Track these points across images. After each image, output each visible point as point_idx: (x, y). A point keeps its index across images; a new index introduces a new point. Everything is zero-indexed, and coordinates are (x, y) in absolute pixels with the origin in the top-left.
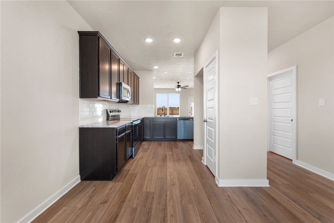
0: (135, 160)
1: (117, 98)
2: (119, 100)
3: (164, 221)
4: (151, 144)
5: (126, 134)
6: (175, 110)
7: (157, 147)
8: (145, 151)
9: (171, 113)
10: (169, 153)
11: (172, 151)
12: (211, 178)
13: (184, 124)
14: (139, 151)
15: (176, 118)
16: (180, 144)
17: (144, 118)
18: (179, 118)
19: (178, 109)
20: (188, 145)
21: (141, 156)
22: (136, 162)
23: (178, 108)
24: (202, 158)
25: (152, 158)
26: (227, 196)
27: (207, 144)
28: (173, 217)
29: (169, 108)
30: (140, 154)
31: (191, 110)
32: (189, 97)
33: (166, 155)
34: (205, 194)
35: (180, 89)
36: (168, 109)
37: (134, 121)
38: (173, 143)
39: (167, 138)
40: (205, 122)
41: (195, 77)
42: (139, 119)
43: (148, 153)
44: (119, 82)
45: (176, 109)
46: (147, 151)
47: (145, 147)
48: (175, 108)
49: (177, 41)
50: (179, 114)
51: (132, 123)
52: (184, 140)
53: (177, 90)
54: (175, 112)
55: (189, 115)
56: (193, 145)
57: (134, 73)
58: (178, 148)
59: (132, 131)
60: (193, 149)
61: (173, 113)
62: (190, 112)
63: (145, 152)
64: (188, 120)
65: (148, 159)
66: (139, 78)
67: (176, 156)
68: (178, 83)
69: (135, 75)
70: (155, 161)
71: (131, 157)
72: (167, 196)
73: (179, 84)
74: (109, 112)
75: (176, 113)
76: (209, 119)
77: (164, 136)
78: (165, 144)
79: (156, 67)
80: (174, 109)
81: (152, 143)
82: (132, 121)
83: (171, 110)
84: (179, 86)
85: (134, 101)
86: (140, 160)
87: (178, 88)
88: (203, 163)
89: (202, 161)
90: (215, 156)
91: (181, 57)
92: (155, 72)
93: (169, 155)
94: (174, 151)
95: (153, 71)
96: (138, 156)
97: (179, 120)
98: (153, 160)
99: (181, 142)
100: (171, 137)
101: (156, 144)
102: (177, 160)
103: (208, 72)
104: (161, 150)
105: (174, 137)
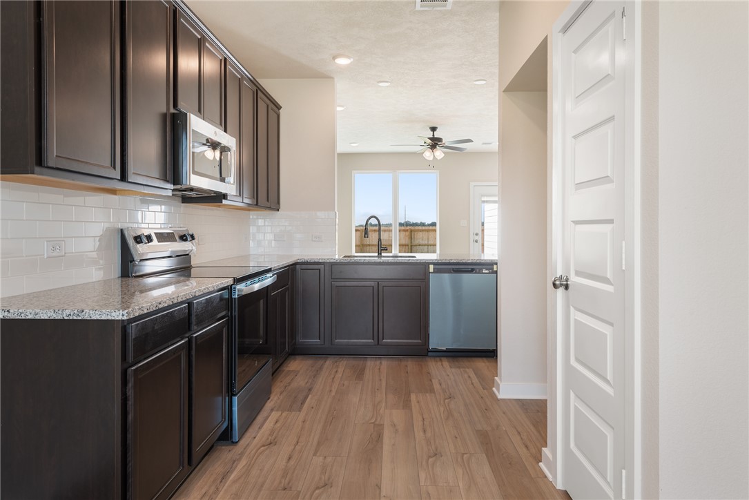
0: (242, 454)
1: (165, 180)
2: (172, 187)
4: (321, 368)
5: (190, 342)
6: (423, 231)
7: (346, 383)
8: (296, 402)
9: (407, 241)
10: (393, 416)
11: (407, 405)
13: (457, 288)
14: (269, 405)
15: (426, 264)
16: (441, 371)
17: (295, 264)
18: (434, 264)
19: (431, 228)
20: (472, 375)
21: (271, 433)
22: (243, 462)
23: (434, 224)
24: (540, 452)
25: (319, 444)
27: (572, 395)
29: (401, 225)
30: (270, 419)
31: (480, 233)
32: (472, 184)
33: (381, 426)
35: (439, 153)
36: (396, 229)
37: (238, 281)
38: (410, 364)
39: (387, 345)
40: (561, 291)
41: (505, 91)
42: (269, 270)
43: (302, 415)
44: (172, 111)
45: (424, 228)
46: (303, 403)
47: (294, 385)
48: (423, 224)
50: (435, 245)
51: (229, 289)
52: (456, 355)
54: (420, 238)
55: (472, 252)
56: (493, 381)
57: (253, 82)
58: (432, 391)
59: (230, 323)
60: (493, 396)
61: (417, 242)
62: (476, 238)
63: (290, 409)
64: (472, 271)
65: (298, 448)
66: (279, 107)
67: (422, 434)
68: (434, 129)
69: (258, 92)
70: (329, 459)
71: (226, 437)
73: (437, 135)
74: (131, 242)
75: (426, 243)
76: (578, 273)
77: (377, 335)
78: (379, 370)
79: (342, 61)
80: (417, 228)
81: (329, 363)
82: (229, 281)
83: (407, 233)
84: (435, 143)
85: (255, 195)
86: (261, 453)
87: (433, 147)
88: (546, 477)
89: (541, 464)
90: (624, 471)
91: (445, 6)
92: (340, 85)
93: (394, 425)
94: (413, 408)
95: (336, 79)
96: (258, 432)
97: (434, 272)
98: (318, 455)
99: (446, 363)
100: (405, 341)
101: (341, 370)
102: (429, 458)
103: (575, 51)
104: (360, 400)
105: (415, 342)
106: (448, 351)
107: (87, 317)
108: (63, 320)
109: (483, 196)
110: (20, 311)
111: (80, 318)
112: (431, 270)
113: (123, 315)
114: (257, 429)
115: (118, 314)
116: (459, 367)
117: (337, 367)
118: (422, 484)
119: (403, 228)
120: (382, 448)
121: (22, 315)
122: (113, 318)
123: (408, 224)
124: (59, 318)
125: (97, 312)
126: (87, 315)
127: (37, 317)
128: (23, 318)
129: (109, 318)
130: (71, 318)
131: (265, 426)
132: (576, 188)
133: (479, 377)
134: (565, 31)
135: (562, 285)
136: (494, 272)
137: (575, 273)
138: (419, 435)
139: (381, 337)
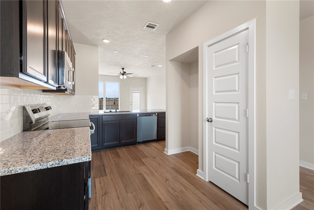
2: (57, 85)
4: (101, 156)
7: (116, 160)
8: (102, 172)
10: (142, 169)
11: (144, 164)
18: (139, 114)
21: (102, 189)
24: (196, 171)
25: (125, 188)
32: (130, 87)
33: (142, 174)
35: (125, 77)
39: (123, 143)
40: (207, 123)
41: (169, 61)
43: (109, 177)
47: (96, 165)
53: (121, 77)
57: (71, 43)
58: (147, 157)
63: (102, 176)
64: (150, 115)
65: (118, 192)
66: (75, 54)
68: (123, 69)
69: (72, 47)
70: (134, 193)
79: (106, 41)
81: (103, 153)
86: (104, 199)
87: (123, 74)
88: (201, 178)
89: (197, 174)
90: (248, 175)
91: (153, 30)
92: (100, 49)
93: (146, 173)
94: (147, 164)
95: (99, 47)
96: (96, 190)
97: (139, 116)
98: (128, 193)
99: (143, 146)
100: (129, 140)
101: (109, 155)
102: (166, 181)
103: (215, 53)
104: (126, 166)
105: (133, 140)
106: (143, 142)
107: (65, 164)
108: (48, 169)
109: (134, 91)
110: (11, 169)
111: (60, 165)
112: (138, 116)
113: (89, 158)
114: (94, 189)
115: (86, 158)
116: (148, 147)
117: (107, 154)
118: (172, 193)
120: (148, 182)
121: (12, 172)
122: (83, 161)
124: (44, 168)
125: (72, 160)
126: (65, 162)
128: (13, 173)
129: (81, 161)
130: (53, 166)
131: (97, 186)
132: (215, 93)
133: (157, 149)
134: (209, 46)
135: (210, 121)
136: (156, 115)
137: (216, 117)
138: (156, 174)
139: (121, 141)
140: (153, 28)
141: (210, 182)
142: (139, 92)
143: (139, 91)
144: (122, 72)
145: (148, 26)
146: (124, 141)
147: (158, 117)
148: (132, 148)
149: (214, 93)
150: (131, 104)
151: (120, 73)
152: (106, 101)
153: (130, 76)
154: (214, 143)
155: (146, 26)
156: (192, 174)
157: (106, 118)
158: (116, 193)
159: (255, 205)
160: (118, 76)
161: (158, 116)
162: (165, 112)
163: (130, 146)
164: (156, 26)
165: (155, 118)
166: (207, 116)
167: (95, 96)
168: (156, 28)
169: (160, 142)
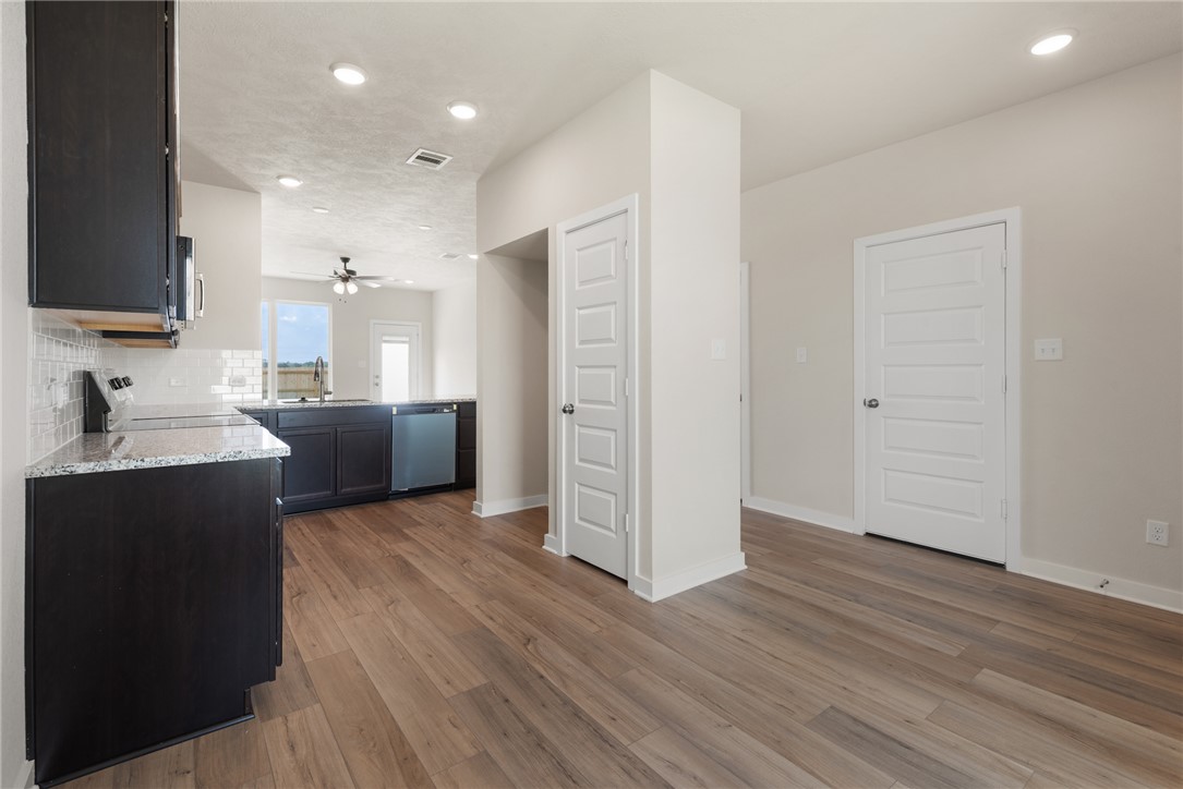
3: (606, 741)
7: (323, 535)
10: (402, 548)
11: (407, 538)
12: (616, 587)
16: (414, 509)
18: (398, 407)
25: (352, 580)
26: (690, 618)
27: (578, 486)
28: (619, 721)
32: (372, 322)
33: (400, 556)
34: (640, 633)
35: (352, 287)
39: (346, 495)
41: (487, 253)
49: (463, 113)
52: (415, 494)
53: (339, 288)
56: (473, 505)
58: (420, 524)
64: (433, 411)
68: (345, 260)
72: (542, 677)
74: (105, 389)
76: (584, 402)
77: (335, 485)
78: (347, 519)
79: (288, 183)
84: (347, 275)
87: (345, 279)
88: (552, 553)
89: (543, 546)
90: (627, 515)
91: (435, 167)
93: (412, 553)
94: (415, 538)
95: (262, 195)
97: (398, 413)
98: (361, 587)
99: (412, 502)
100: (367, 487)
101: (303, 527)
102: (462, 564)
103: (579, 250)
104: (356, 544)
105: (378, 486)
106: (410, 491)
109: (385, 335)
112: (394, 412)
117: (295, 525)
119: (282, 369)
123: (285, 365)
127: (183, 463)
132: (580, 344)
133: (451, 506)
134: (568, 232)
135: (569, 410)
136: (454, 411)
137: (581, 401)
138: (440, 554)
139: (339, 487)
140: (437, 162)
141: (573, 557)
142: (407, 339)
143: (407, 336)
144: (342, 272)
145: (418, 157)
146: (349, 489)
147: (458, 416)
148: (374, 508)
149: (577, 345)
150: (377, 381)
151: (336, 273)
152: (279, 373)
153: (374, 285)
154: (577, 462)
155: (416, 156)
156: (535, 549)
157: (291, 420)
158: (327, 591)
159: (637, 573)
160: (330, 284)
161: (458, 412)
162: (475, 403)
163: (370, 505)
164: (444, 159)
165: (449, 419)
166: (564, 402)
167: (230, 352)
168: (444, 163)
169: (466, 491)
